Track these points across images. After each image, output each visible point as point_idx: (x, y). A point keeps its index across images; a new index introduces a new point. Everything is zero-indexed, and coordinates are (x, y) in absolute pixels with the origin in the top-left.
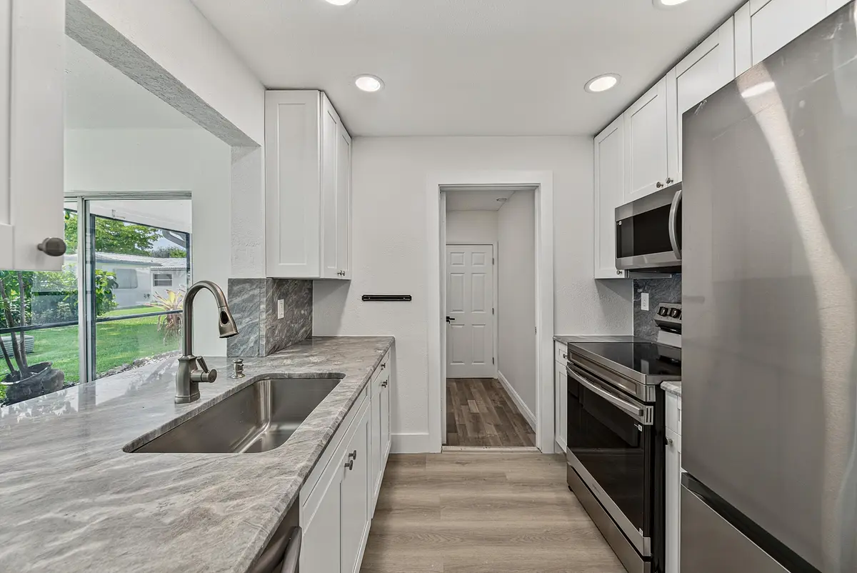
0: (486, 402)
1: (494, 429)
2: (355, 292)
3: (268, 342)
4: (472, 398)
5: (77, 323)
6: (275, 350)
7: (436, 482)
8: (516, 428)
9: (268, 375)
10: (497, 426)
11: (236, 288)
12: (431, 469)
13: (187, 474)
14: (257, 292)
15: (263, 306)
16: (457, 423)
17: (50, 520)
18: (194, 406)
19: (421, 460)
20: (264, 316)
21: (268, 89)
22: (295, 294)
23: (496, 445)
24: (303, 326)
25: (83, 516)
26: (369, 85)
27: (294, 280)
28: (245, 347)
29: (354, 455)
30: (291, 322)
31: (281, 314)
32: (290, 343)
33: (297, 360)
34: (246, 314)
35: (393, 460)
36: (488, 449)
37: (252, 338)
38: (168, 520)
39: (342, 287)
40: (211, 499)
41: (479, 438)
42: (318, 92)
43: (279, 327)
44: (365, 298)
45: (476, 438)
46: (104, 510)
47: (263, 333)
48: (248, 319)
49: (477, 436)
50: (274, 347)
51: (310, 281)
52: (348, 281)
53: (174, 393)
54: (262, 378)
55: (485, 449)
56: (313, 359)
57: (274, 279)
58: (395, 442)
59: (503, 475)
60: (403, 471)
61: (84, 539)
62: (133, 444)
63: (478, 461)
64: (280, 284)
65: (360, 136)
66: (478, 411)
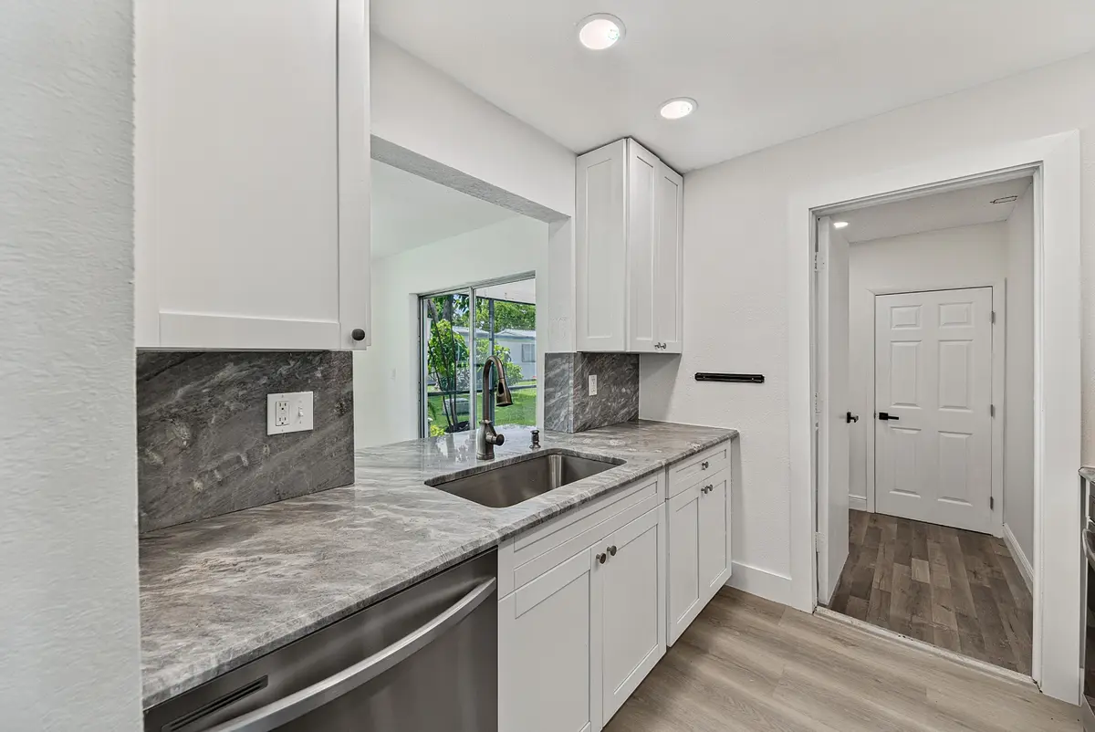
0: (953, 569)
1: (954, 620)
2: (687, 369)
3: (576, 418)
4: (924, 556)
5: (468, 392)
6: (585, 428)
7: (790, 649)
8: (1010, 634)
9: (561, 450)
10: (962, 618)
11: (550, 362)
12: (784, 628)
13: (439, 507)
14: (566, 366)
15: (571, 381)
16: (875, 586)
17: (366, 510)
18: (488, 463)
19: (774, 611)
20: (572, 392)
21: (579, 155)
22: (613, 369)
23: (947, 645)
24: (624, 407)
25: (377, 513)
26: (678, 110)
27: (611, 354)
28: (557, 421)
29: (613, 551)
30: (608, 400)
31: (593, 390)
32: (606, 424)
33: (596, 441)
34: (558, 388)
35: (728, 596)
36: (907, 640)
37: (563, 413)
38: (406, 530)
39: (671, 362)
40: (435, 526)
41: (910, 622)
42: (624, 140)
43: (591, 403)
44: (700, 377)
45: (905, 621)
46: (388, 513)
47: (571, 409)
48: (560, 394)
49: (908, 618)
50: (585, 425)
51: (637, 355)
52: (678, 355)
53: (478, 451)
54: (554, 452)
55: (901, 639)
56: (612, 442)
57: (584, 354)
58: (736, 572)
59: (921, 691)
60: (742, 615)
61: (369, 524)
62: (433, 480)
63: (879, 651)
64: (591, 360)
65: (694, 170)
66: (929, 582)
